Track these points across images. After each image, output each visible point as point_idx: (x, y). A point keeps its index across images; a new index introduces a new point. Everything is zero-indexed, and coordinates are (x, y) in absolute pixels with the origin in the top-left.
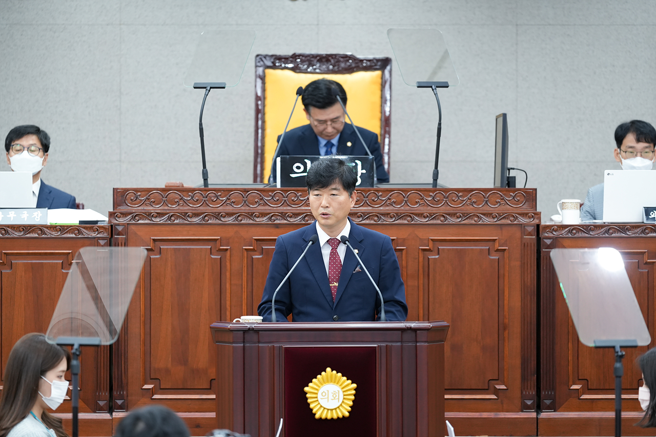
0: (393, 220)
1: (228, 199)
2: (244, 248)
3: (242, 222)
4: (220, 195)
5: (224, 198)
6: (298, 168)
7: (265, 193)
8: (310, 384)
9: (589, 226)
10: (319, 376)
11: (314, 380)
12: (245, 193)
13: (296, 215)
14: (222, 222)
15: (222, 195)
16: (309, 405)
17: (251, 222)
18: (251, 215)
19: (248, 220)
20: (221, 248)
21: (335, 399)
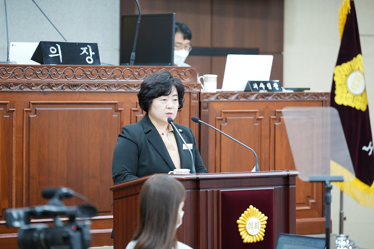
0: (117, 89)
1: (13, 73)
2: (25, 109)
3: (24, 90)
4: (8, 70)
5: (11, 72)
6: (53, 50)
7: (36, 69)
8: (240, 218)
9: (227, 93)
10: (245, 212)
11: (243, 215)
12: (24, 68)
13: (57, 85)
14: (10, 90)
15: (10, 70)
16: (239, 233)
17: (29, 90)
18: (29, 85)
19: (27, 88)
20: (10, 109)
21: (256, 228)
